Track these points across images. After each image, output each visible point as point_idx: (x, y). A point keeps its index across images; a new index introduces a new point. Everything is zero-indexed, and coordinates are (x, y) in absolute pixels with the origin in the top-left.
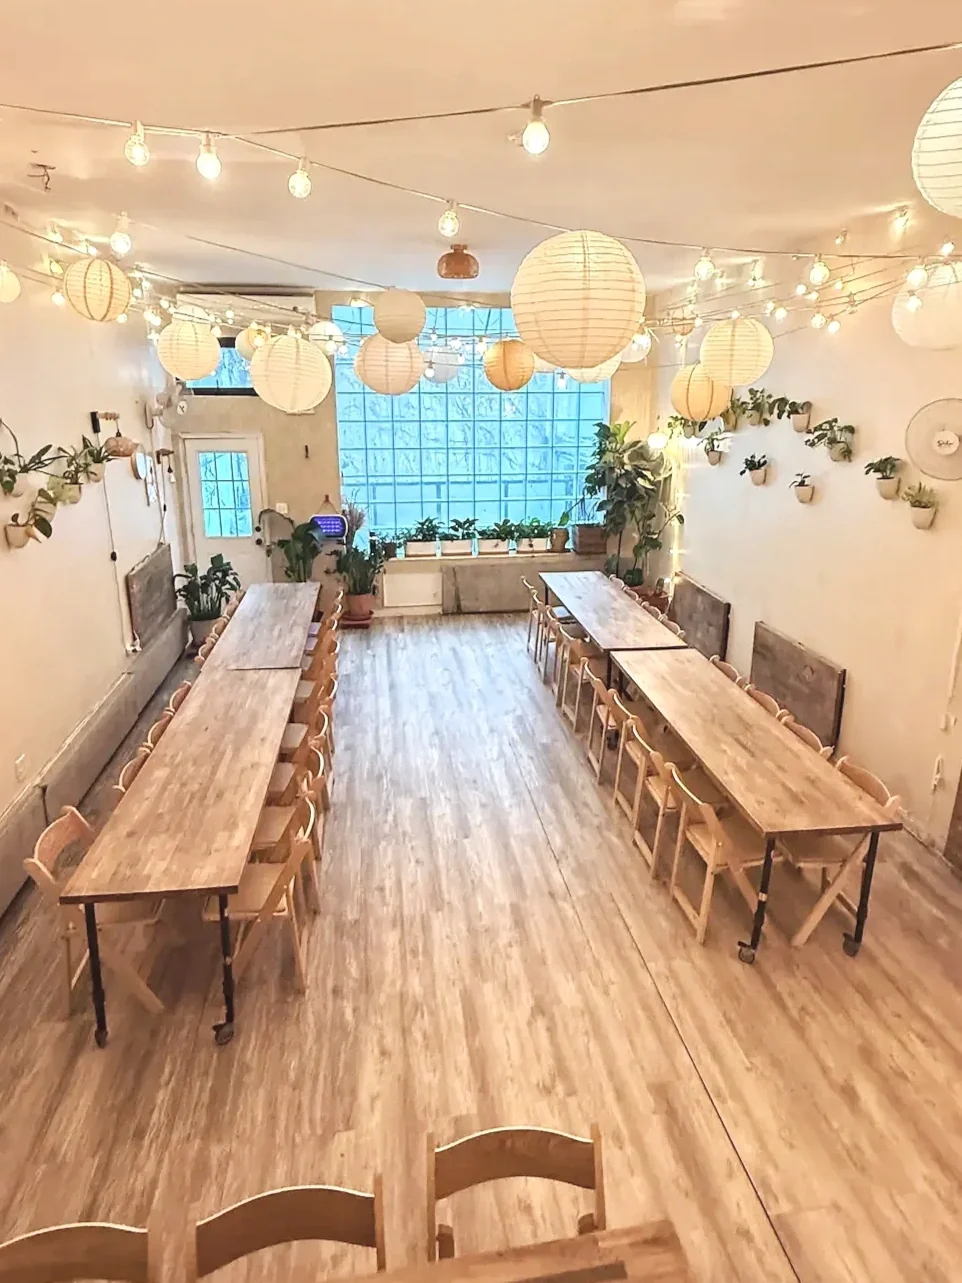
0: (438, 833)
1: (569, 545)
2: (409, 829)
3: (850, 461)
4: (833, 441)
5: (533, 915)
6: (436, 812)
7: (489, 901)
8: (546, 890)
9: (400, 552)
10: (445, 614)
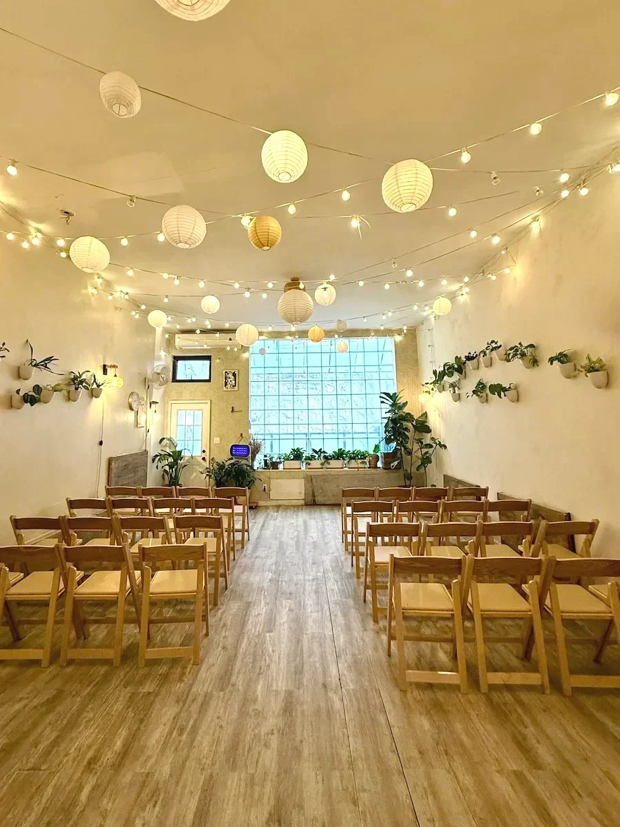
0: (249, 626)
1: (379, 464)
2: (229, 622)
3: (538, 366)
4: (523, 355)
5: (302, 704)
6: (254, 612)
7: (268, 688)
8: (321, 681)
9: (281, 466)
10: (306, 505)
